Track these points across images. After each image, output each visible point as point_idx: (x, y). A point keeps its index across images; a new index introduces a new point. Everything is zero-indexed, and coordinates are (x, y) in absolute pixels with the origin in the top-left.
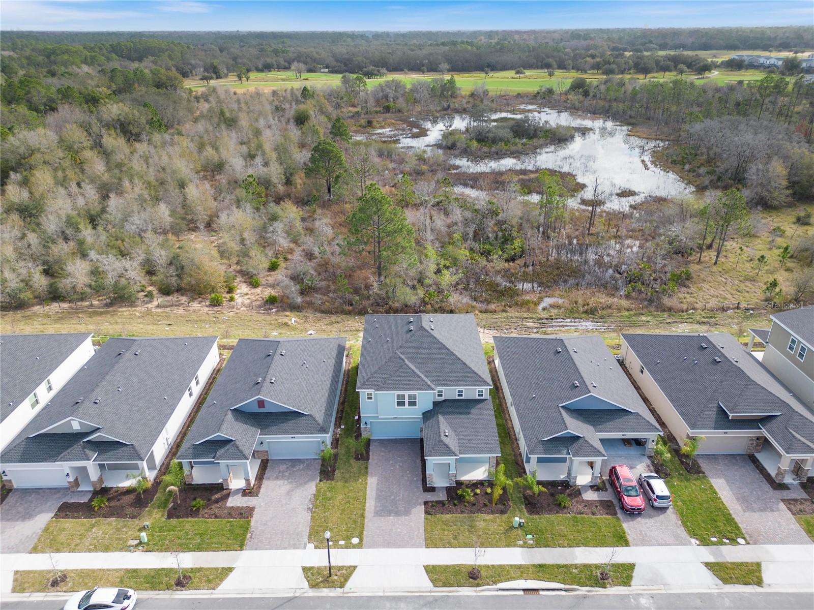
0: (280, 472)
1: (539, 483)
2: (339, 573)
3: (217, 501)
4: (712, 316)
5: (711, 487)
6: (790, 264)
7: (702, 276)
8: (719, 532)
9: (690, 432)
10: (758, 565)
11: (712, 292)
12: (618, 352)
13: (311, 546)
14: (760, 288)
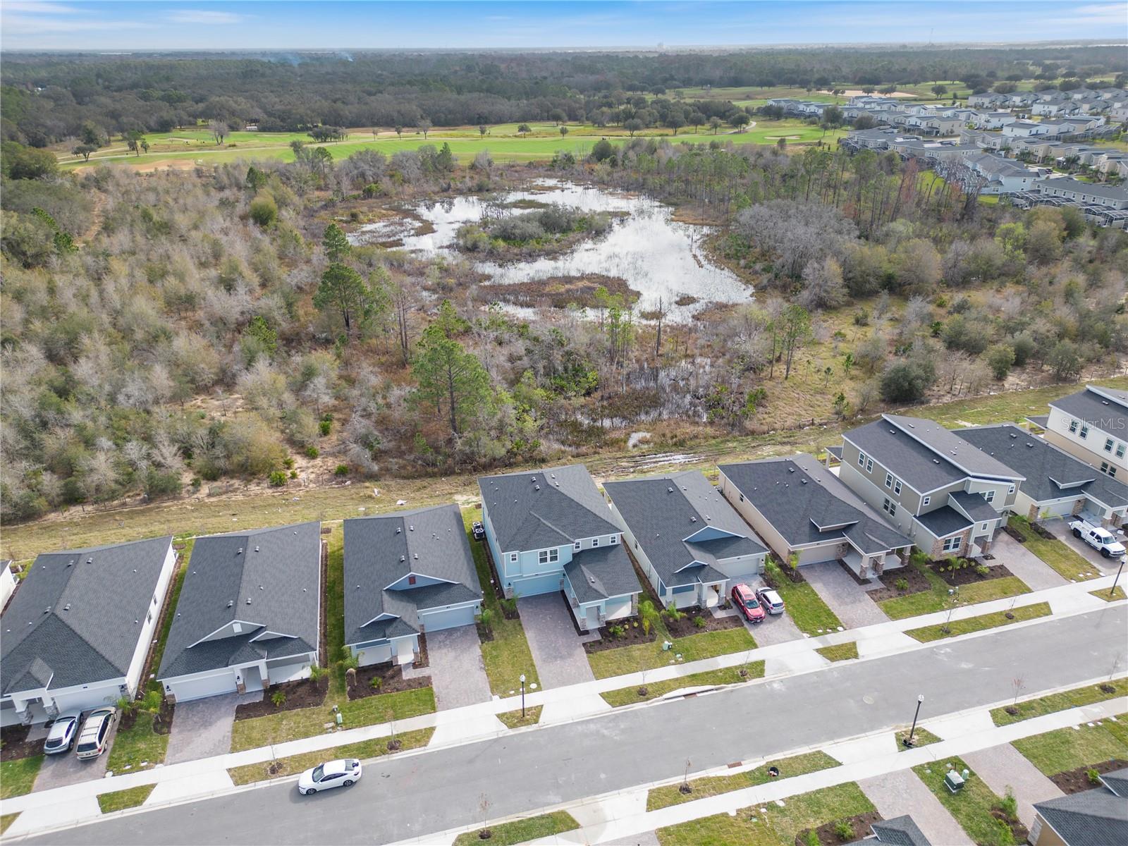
0: (440, 642)
1: (678, 610)
2: (530, 713)
3: (392, 677)
4: (791, 435)
5: (813, 591)
6: (854, 372)
7: (776, 393)
8: (823, 625)
9: (792, 548)
10: (854, 643)
11: (788, 410)
12: (715, 483)
13: (496, 698)
14: (830, 400)
